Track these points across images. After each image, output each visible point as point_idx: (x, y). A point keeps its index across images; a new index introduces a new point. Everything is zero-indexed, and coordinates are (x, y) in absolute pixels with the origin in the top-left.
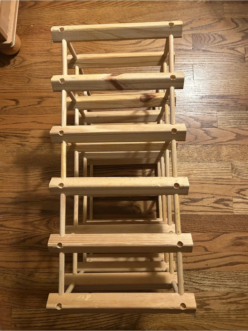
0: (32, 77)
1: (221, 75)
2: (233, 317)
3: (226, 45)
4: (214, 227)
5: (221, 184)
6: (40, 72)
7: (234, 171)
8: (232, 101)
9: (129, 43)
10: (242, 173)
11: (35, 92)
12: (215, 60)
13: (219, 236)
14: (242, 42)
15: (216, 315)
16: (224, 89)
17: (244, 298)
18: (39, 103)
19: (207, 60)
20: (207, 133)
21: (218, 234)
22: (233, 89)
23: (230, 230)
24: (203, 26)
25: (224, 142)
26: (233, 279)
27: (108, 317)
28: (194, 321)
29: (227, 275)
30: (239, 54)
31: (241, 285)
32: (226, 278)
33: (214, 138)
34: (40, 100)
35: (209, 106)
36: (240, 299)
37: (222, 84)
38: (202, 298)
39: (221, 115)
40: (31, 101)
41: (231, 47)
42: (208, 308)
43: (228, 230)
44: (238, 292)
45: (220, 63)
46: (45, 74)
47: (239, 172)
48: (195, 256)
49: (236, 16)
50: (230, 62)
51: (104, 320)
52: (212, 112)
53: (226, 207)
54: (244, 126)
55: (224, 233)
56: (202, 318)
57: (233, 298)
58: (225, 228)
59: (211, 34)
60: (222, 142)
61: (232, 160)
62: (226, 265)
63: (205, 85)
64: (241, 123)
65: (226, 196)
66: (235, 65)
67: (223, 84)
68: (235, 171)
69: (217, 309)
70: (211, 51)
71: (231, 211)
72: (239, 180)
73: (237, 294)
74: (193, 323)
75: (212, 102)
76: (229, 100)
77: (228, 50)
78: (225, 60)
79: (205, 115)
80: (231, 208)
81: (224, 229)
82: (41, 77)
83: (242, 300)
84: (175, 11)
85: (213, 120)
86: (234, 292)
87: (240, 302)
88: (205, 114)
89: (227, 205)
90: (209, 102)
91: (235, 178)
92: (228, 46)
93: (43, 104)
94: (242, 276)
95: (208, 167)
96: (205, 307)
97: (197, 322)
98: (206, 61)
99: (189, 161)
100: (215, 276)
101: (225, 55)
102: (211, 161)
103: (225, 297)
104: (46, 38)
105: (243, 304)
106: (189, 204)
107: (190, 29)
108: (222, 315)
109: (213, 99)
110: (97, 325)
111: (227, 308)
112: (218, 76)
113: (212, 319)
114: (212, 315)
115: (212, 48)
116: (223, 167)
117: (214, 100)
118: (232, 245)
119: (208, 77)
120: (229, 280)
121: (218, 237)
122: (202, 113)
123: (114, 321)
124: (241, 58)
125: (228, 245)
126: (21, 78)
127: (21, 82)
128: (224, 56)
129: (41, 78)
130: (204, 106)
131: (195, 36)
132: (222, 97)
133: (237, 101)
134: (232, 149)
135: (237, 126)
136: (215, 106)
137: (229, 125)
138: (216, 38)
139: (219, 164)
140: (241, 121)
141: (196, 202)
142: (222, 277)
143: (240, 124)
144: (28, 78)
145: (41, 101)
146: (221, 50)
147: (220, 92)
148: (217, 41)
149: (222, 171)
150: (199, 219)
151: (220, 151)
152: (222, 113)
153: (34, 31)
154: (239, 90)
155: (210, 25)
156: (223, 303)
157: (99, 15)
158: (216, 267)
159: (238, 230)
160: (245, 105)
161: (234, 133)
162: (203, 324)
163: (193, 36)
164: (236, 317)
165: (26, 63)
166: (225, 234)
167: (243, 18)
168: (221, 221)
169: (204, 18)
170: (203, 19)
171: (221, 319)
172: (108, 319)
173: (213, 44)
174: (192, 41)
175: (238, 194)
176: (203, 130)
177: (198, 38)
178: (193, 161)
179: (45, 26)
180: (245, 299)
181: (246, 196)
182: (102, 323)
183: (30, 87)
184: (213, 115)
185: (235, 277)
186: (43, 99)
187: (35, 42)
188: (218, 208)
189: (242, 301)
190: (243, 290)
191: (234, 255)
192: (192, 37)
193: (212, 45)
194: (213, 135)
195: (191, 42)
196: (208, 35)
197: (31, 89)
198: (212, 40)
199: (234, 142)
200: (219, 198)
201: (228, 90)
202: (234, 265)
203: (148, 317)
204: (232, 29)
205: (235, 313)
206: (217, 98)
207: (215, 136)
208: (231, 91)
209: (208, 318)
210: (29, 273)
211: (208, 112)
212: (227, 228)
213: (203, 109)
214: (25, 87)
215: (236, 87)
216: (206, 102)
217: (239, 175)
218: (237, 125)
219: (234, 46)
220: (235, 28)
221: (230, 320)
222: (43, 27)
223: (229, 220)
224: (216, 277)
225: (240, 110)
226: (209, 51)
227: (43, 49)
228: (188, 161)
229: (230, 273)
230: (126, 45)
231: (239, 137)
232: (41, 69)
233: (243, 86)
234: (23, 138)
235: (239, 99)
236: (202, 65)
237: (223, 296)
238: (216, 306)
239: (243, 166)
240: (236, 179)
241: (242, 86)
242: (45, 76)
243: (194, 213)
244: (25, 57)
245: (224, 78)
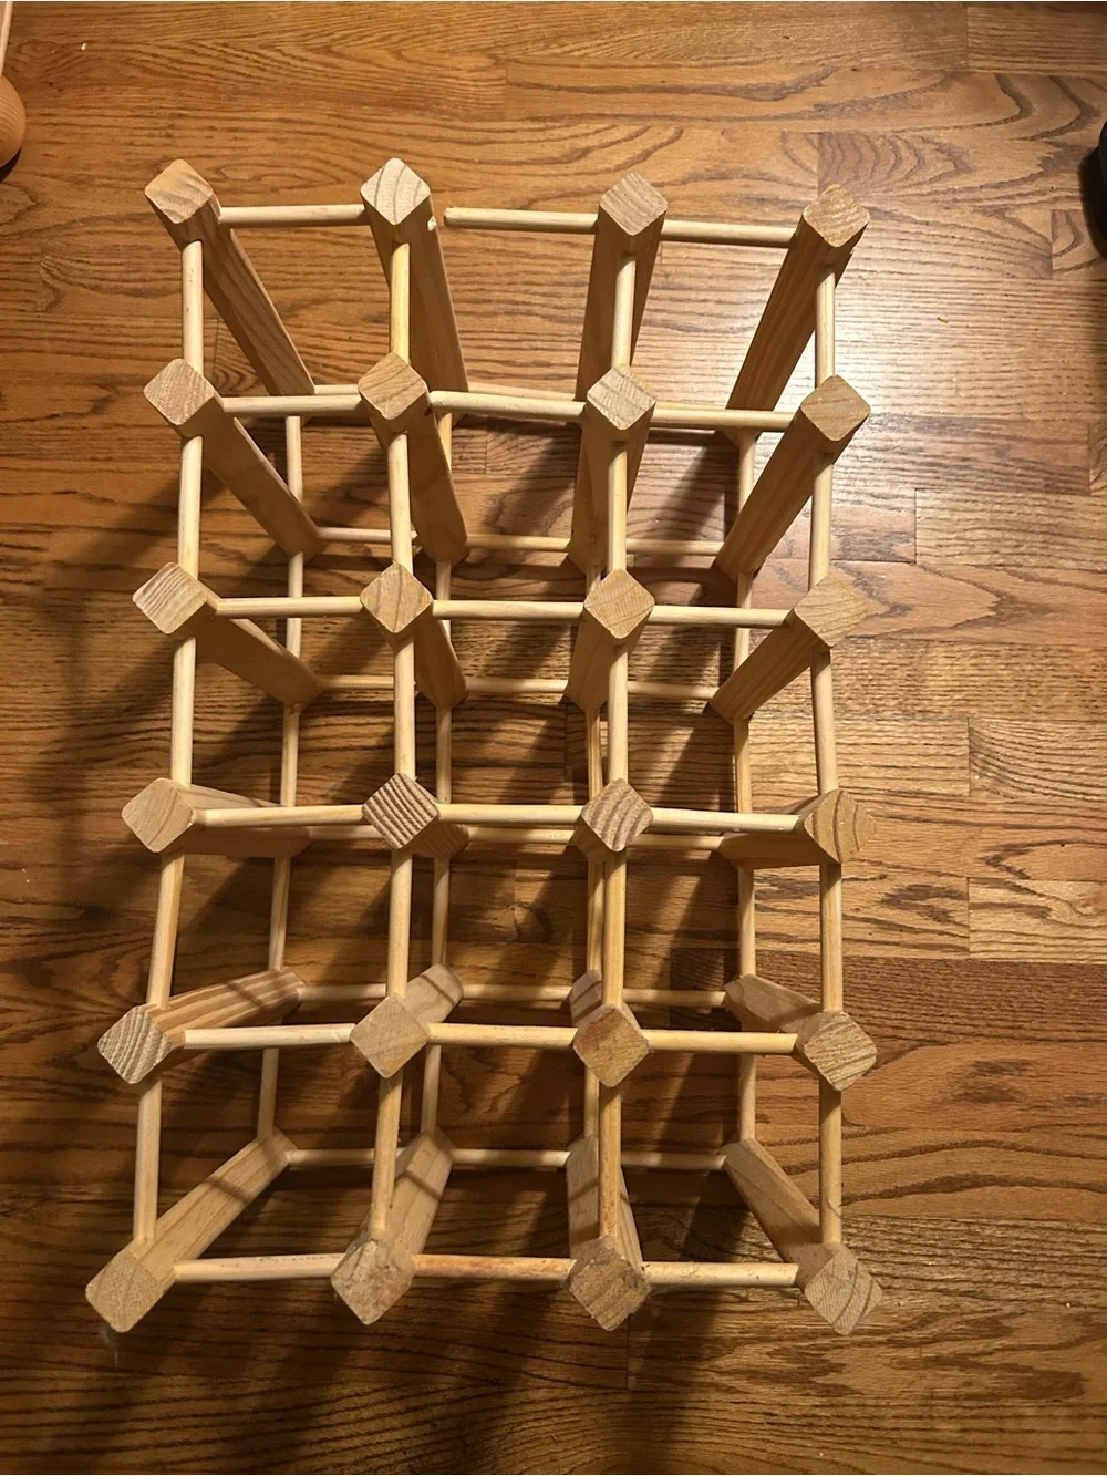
0: (70, 283)
1: (943, 326)
2: (947, 1429)
3: (971, 195)
4: (877, 1014)
5: (918, 820)
6: (110, 264)
7: (981, 765)
8: (984, 446)
9: (534, 156)
10: (1016, 773)
11: (81, 354)
12: (914, 258)
13: (900, 1054)
14: (1041, 184)
15: (873, 1418)
16: (952, 393)
17: (997, 1343)
18: (98, 407)
19: (882, 256)
20: (865, 584)
21: (897, 1045)
22: (990, 392)
23: (949, 1032)
24: (874, 102)
25: (940, 629)
26: (952, 1252)
27: (372, 1418)
28: (768, 1441)
29: (928, 1233)
30: (1027, 237)
31: (989, 1281)
32: (924, 1250)
33: (898, 609)
34: (104, 393)
35: (881, 464)
36: (981, 1346)
37: (943, 369)
38: (811, 1338)
39: (932, 508)
40: (57, 396)
41: (990, 203)
42: (835, 1386)
43: (940, 1031)
44: (973, 1312)
45: (939, 270)
46: (132, 276)
47: (1004, 769)
48: (789, 1143)
49: (1022, 67)
50: (985, 273)
51: (353, 1429)
52: (896, 491)
53: (938, 927)
54: (1033, 561)
55: (922, 1043)
56: (805, 1430)
57: (949, 1340)
58: (928, 1018)
59: (906, 141)
60: (930, 630)
61: (974, 710)
62: (925, 1188)
63: (869, 368)
64: (1022, 549)
65: (940, 874)
66: (1005, 284)
67: (946, 366)
68: (984, 761)
69: (876, 1388)
70: (902, 216)
71: (959, 942)
72: (998, 803)
73: (967, 1322)
74: (764, 1451)
75: (895, 444)
76: (972, 439)
77: (979, 217)
78: (962, 261)
79: (860, 503)
80: (959, 928)
81: (923, 1025)
82: (113, 284)
83: (989, 1349)
84: (749, 24)
85: (897, 528)
86: (954, 1314)
87: (982, 1360)
88: (862, 498)
89: (942, 916)
90: (880, 444)
91: (986, 793)
92: (980, 200)
93: (117, 414)
94: (994, 1240)
95: (864, 740)
96: (820, 1380)
97: (784, 1450)
98: (877, 260)
99: (780, 708)
100: (872, 1237)
101: (962, 239)
102: (877, 712)
103: (914, 1335)
104: (145, 108)
105: (995, 1368)
106: (772, 905)
107: (811, 108)
108: (894, 1417)
109: (900, 431)
110: (317, 1455)
111: (919, 1388)
112: (928, 330)
113: (852, 1437)
114: (853, 1417)
115: (905, 200)
116: (932, 742)
117: (906, 440)
118: (957, 1099)
119: (883, 330)
120: (935, 1255)
121: (893, 1059)
122: (850, 492)
123: (398, 1435)
124: (1036, 257)
125: (938, 1097)
126: (21, 285)
127: (18, 306)
128: (956, 241)
129: (116, 291)
130: (859, 464)
131: (833, 142)
132: (943, 426)
133: (1009, 447)
134: (974, 661)
135: (1001, 561)
136: (907, 466)
137: (969, 553)
138: (928, 157)
139: (911, 729)
140: (1020, 536)
141: (800, 898)
142: (905, 1242)
143: (1017, 550)
144: (51, 288)
145: (106, 400)
146: (946, 212)
147: (933, 401)
148: (930, 173)
149: (924, 762)
150: (810, 976)
151: (920, 668)
152: (940, 496)
153: (94, 74)
154: (1020, 400)
155: (900, 101)
156: (904, 1365)
157: (400, 20)
158: (882, 1195)
159: (986, 1031)
160: (1040, 467)
161: (986, 589)
162: (810, 1458)
163: (825, 143)
164: (959, 1427)
165: (43, 218)
166: (927, 1049)
167: (1051, 77)
168: (910, 986)
169: (877, 66)
170: (870, 68)
171: (894, 1435)
172: (372, 1426)
173: (910, 186)
174: (820, 167)
175: (995, 866)
176: (849, 571)
177: (847, 153)
178: (795, 711)
179: (147, 54)
180: (1004, 1349)
181: (1028, 878)
182: (344, 1444)
183: (62, 328)
184: (896, 503)
185: (962, 1246)
186: (120, 388)
187: (92, 121)
188: (901, 928)
189: (990, 1354)
190: (997, 1305)
191: (965, 1145)
192: (820, 148)
193: (909, 191)
194: (892, 595)
195: (815, 169)
196: (891, 143)
197: (63, 339)
198: (906, 167)
199: (987, 633)
200: (906, 884)
201: (971, 397)
202: (962, 1189)
203: (556, 1420)
204: (998, 123)
205: (958, 1411)
206: (917, 430)
207: (902, 602)
208: (980, 402)
209: (831, 1431)
210: (8, 1202)
211: (876, 491)
212: (936, 1019)
213: (853, 476)
214: (31, 330)
215: (1005, 383)
216: (869, 443)
217: (1000, 780)
218: (1004, 555)
219: (1003, 198)
220: (1012, 119)
221: (935, 1442)
222: (135, 56)
223: (947, 986)
224: (877, 1241)
225: (1018, 490)
226: (890, 216)
227: (132, 157)
228: (774, 710)
229: (941, 1226)
230: (519, 163)
231: (1007, 609)
232: (113, 251)
233: (1037, 381)
234: (14, 567)
235: (1015, 438)
236: (860, 277)
237: (904, 1330)
238: (870, 1375)
239: (1023, 741)
240: (988, 797)
241: (1030, 382)
242: (133, 285)
243: (790, 948)
244: (44, 190)
245: (955, 342)
